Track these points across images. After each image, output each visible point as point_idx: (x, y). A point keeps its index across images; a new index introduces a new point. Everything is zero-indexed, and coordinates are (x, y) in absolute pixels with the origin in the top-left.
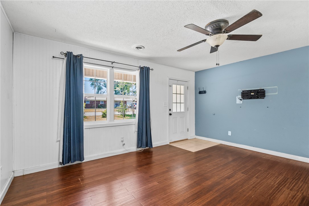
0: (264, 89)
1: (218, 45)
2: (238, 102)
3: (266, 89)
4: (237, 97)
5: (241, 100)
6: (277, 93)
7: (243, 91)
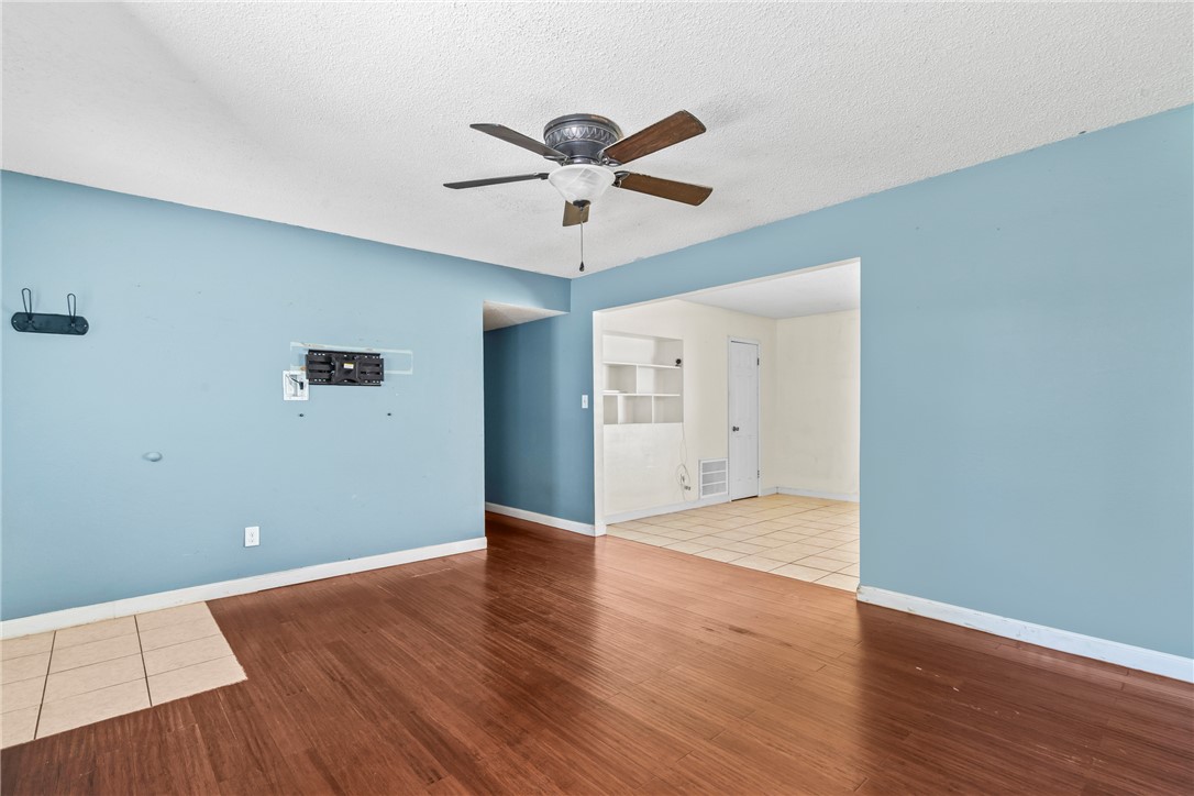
0: (379, 355)
1: (585, 199)
2: (289, 391)
3: (385, 354)
4: (285, 373)
5: (302, 387)
6: (410, 372)
7: (310, 351)
